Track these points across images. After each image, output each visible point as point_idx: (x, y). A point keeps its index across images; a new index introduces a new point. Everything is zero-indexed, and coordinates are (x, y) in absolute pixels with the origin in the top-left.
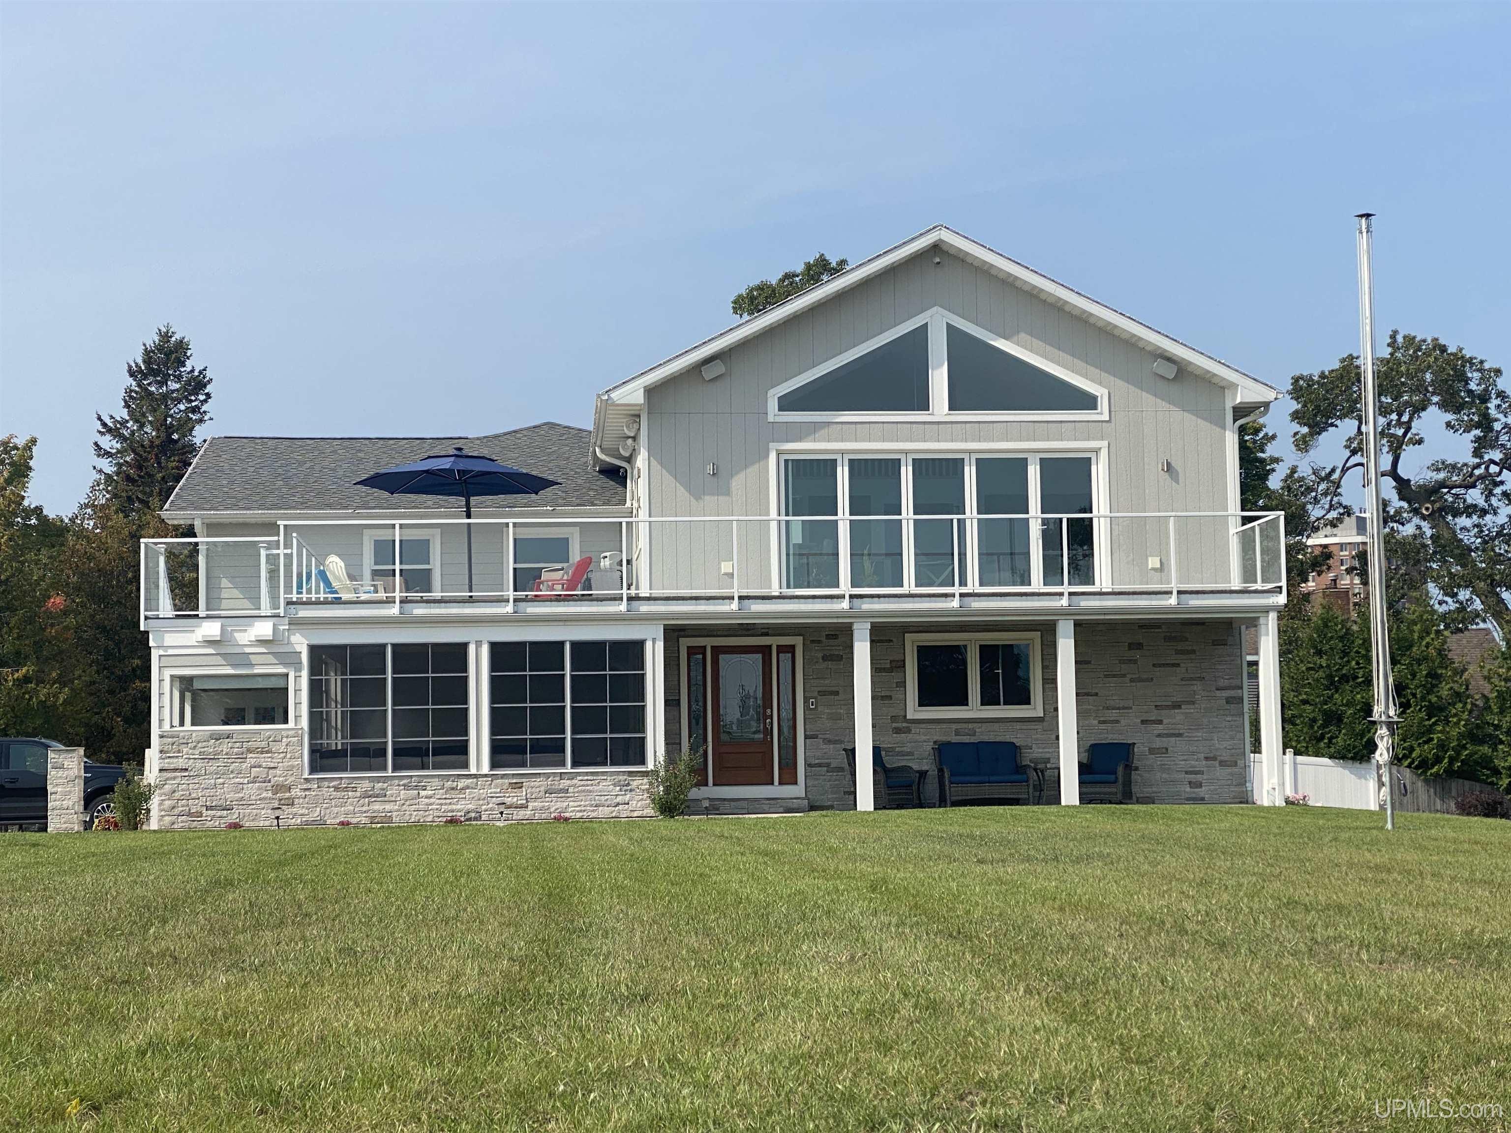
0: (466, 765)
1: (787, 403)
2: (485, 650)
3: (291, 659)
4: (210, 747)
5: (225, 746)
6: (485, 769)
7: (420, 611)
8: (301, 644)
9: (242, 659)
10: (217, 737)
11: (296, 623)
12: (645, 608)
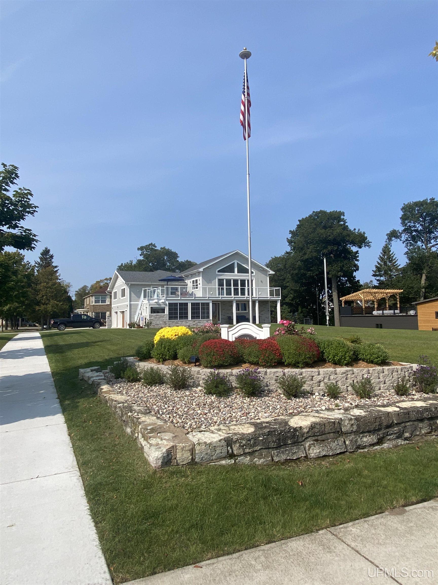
0: (188, 319)
1: (219, 271)
2: (190, 304)
3: (166, 305)
4: (156, 316)
5: (158, 316)
6: (190, 319)
7: (182, 298)
8: (167, 303)
9: (159, 305)
10: (157, 315)
11: (167, 300)
12: (196, 298)
